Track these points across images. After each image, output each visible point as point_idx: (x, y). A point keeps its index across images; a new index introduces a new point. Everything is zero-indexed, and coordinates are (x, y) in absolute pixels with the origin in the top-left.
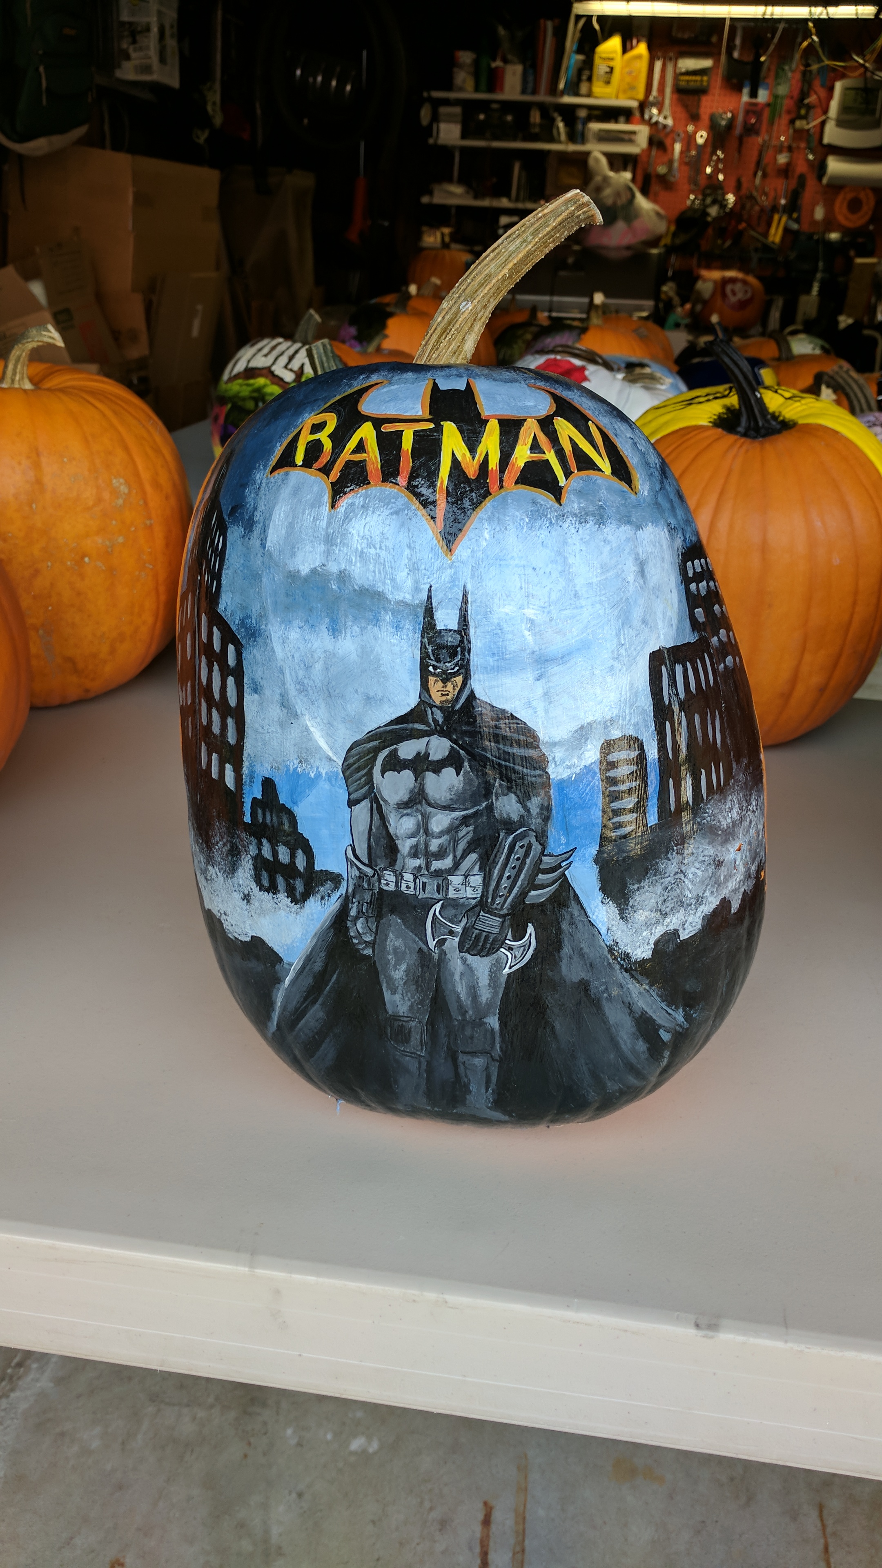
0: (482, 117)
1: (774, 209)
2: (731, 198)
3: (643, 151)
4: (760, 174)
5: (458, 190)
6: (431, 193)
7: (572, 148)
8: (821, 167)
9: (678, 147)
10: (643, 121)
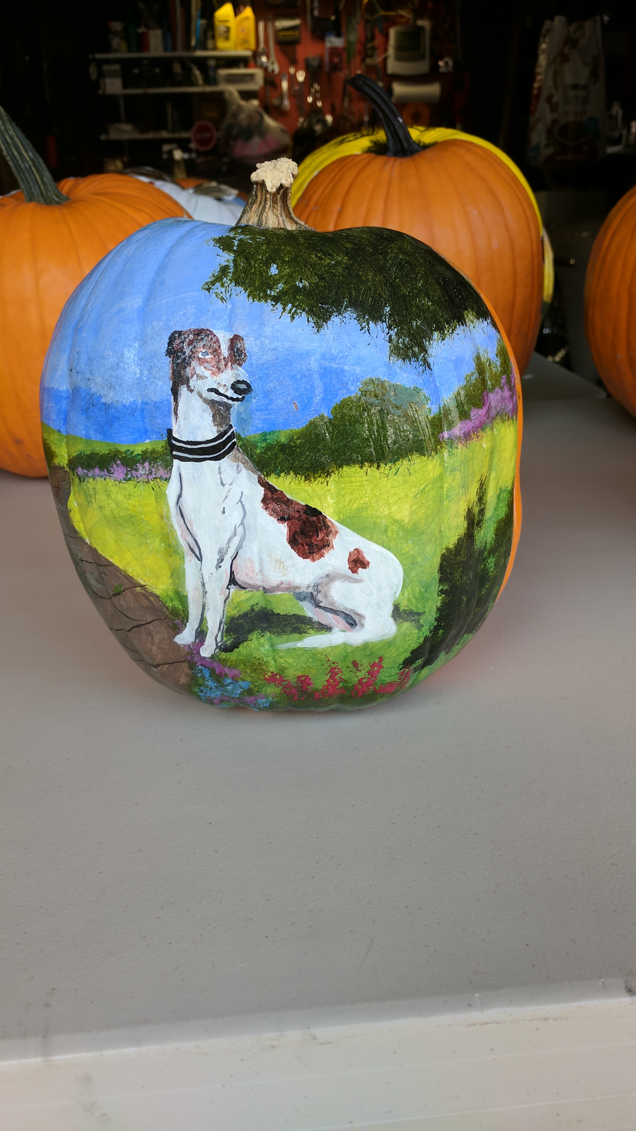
0: (136, 71)
2: (329, 118)
3: (261, 88)
4: (347, 100)
5: (128, 127)
6: (107, 132)
7: (208, 89)
8: (389, 92)
9: (285, 85)
10: (256, 66)
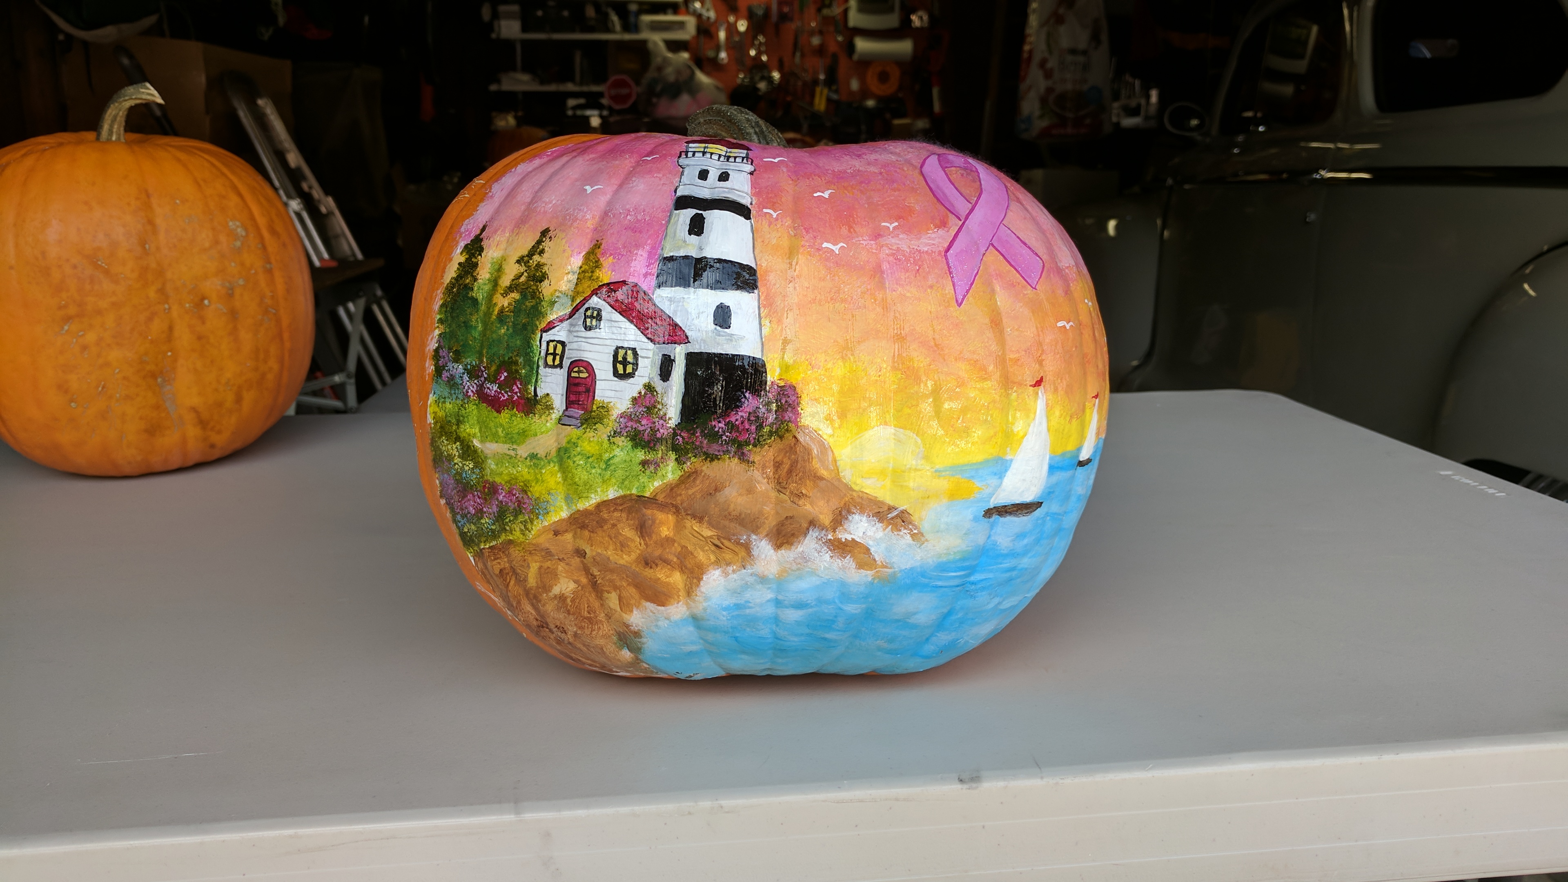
0: (540, 13)
1: (816, 82)
2: (776, 75)
3: (693, 38)
4: (798, 54)
5: (525, 77)
6: (498, 81)
7: (627, 37)
8: (850, 48)
9: (722, 35)
10: (688, 12)
